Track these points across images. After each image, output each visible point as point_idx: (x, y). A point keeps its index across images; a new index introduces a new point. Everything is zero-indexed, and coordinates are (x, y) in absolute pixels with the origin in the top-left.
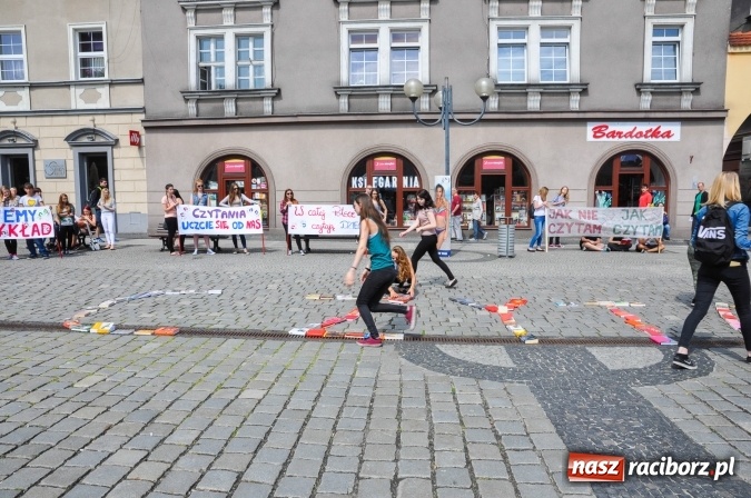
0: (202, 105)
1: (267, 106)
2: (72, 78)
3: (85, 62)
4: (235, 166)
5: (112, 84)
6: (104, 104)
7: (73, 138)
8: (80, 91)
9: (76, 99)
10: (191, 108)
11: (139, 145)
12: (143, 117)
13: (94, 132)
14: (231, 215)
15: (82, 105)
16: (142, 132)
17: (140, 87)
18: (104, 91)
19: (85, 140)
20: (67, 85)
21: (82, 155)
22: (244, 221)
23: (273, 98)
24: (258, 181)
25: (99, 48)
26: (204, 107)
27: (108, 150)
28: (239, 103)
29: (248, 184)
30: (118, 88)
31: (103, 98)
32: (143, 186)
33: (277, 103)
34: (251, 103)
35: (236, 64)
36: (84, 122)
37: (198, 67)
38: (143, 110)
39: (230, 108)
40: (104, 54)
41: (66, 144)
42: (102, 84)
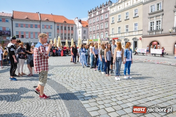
0: (150, 33)
1: (160, 32)
2: (134, 31)
3: (135, 28)
4: (155, 43)
5: (138, 31)
6: (137, 34)
7: (133, 39)
8: (134, 32)
9: (134, 34)
10: (149, 34)
11: (141, 40)
12: (142, 35)
13: (135, 38)
14: (143, 50)
15: (135, 34)
16: (142, 38)
17: (142, 31)
18: (137, 32)
19: (134, 39)
20: (133, 32)
21: (134, 42)
22: (144, 51)
23: (162, 31)
24: (159, 45)
25: (137, 26)
26: (151, 33)
27: (137, 41)
28: (156, 32)
29: (157, 46)
30: (139, 31)
31: (137, 33)
32: (141, 46)
33: (162, 32)
34: (158, 32)
35: (156, 26)
36: (135, 37)
37: (150, 27)
38: (142, 34)
39: (154, 33)
40: (137, 27)
41: (132, 40)
42: (137, 31)
